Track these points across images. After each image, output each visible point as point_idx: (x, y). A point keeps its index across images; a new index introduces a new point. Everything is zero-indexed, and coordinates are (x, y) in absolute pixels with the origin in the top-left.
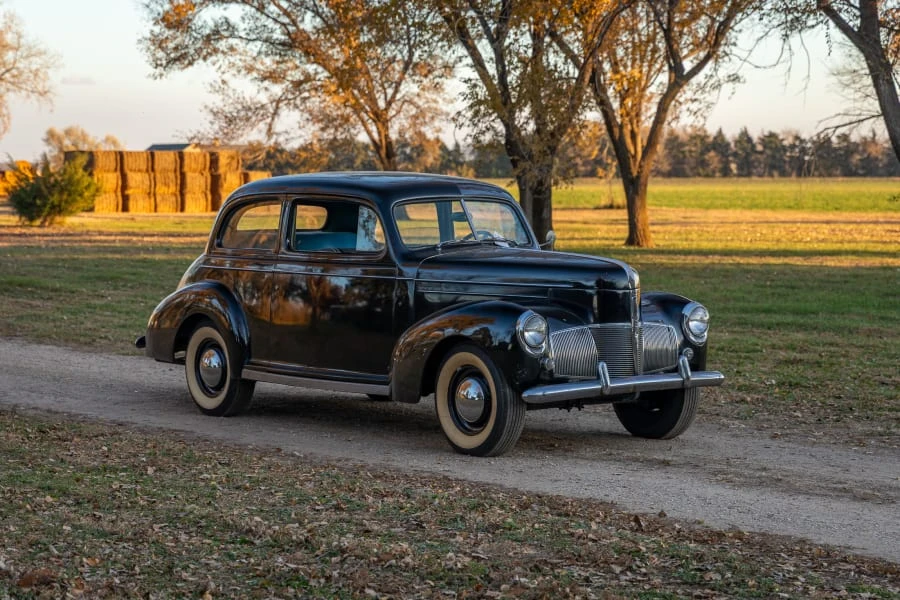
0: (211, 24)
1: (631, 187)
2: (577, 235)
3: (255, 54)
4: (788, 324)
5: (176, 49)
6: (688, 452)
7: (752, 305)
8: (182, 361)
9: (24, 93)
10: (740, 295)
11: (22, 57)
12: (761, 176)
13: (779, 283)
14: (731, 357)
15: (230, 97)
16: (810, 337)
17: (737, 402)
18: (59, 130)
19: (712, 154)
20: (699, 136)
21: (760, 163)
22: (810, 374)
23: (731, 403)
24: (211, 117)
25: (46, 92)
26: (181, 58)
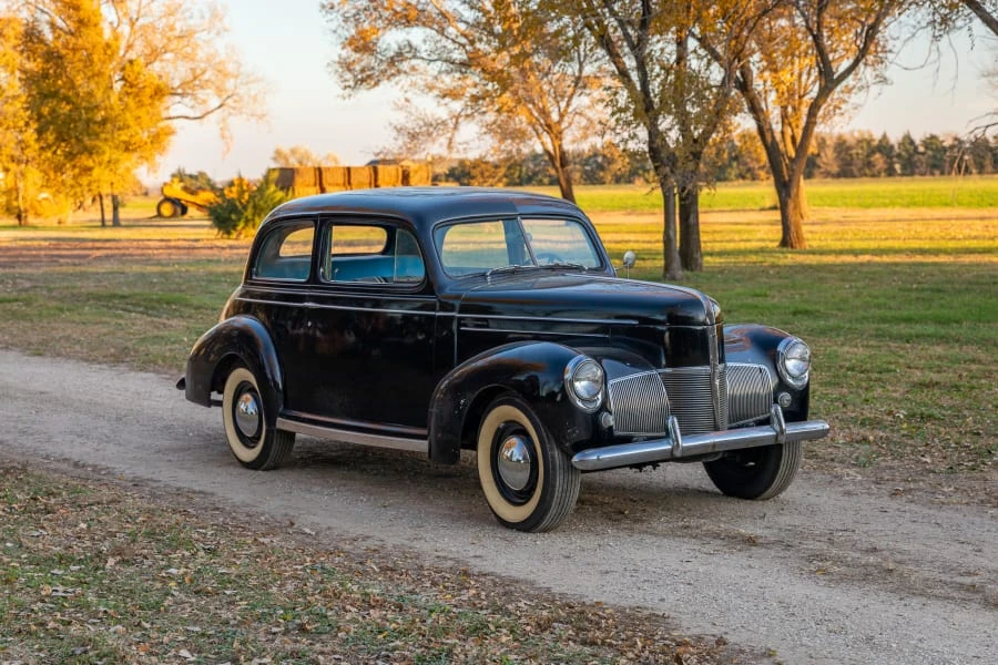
0: (395, 47)
1: (784, 190)
2: (737, 237)
3: (436, 73)
4: (929, 336)
5: (363, 71)
6: (785, 520)
7: (893, 313)
8: (219, 404)
9: (245, 116)
10: (882, 300)
11: (242, 83)
12: (923, 174)
13: (926, 286)
14: (861, 380)
15: (412, 115)
16: (951, 352)
17: (857, 442)
18: (286, 149)
19: (878, 155)
20: (865, 140)
21: (922, 163)
22: (946, 401)
23: (850, 443)
24: (395, 134)
25: (264, 115)
26: (366, 79)
